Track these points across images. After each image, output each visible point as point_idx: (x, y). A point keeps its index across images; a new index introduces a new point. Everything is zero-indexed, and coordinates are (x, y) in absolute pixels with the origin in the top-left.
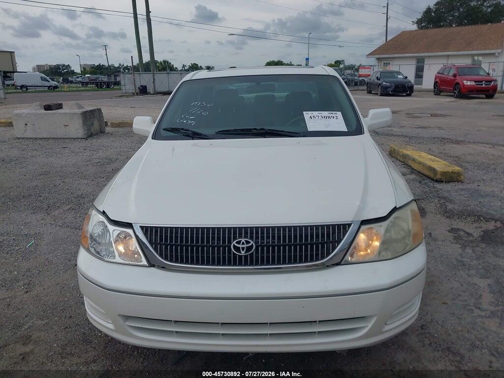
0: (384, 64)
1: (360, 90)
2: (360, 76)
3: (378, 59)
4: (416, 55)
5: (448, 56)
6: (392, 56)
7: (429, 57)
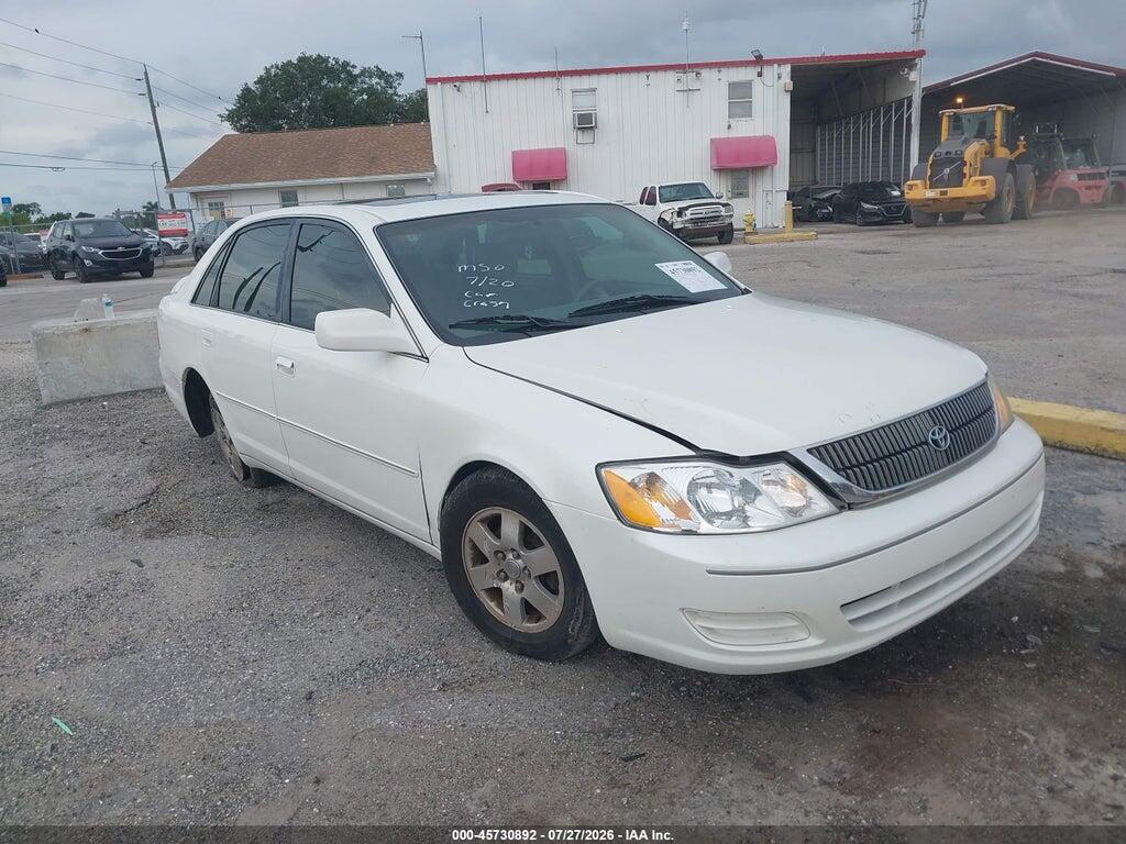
0: (210, 205)
1: (168, 267)
2: (162, 235)
3: (195, 195)
4: (279, 183)
5: (341, 185)
6: (226, 187)
7: (305, 187)
